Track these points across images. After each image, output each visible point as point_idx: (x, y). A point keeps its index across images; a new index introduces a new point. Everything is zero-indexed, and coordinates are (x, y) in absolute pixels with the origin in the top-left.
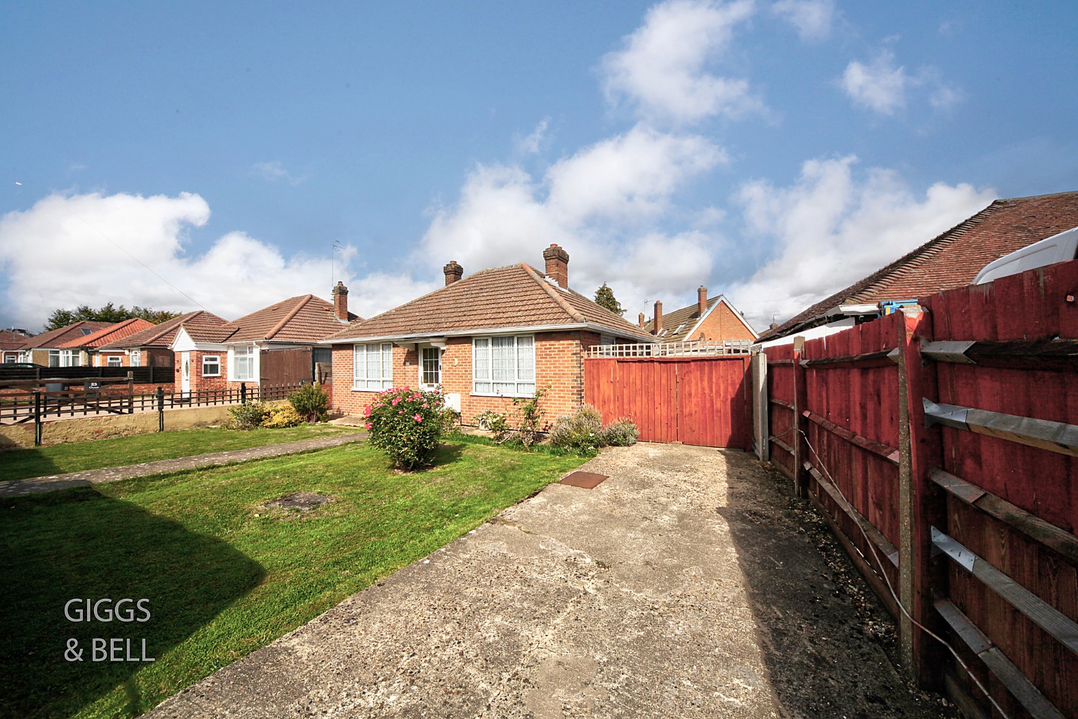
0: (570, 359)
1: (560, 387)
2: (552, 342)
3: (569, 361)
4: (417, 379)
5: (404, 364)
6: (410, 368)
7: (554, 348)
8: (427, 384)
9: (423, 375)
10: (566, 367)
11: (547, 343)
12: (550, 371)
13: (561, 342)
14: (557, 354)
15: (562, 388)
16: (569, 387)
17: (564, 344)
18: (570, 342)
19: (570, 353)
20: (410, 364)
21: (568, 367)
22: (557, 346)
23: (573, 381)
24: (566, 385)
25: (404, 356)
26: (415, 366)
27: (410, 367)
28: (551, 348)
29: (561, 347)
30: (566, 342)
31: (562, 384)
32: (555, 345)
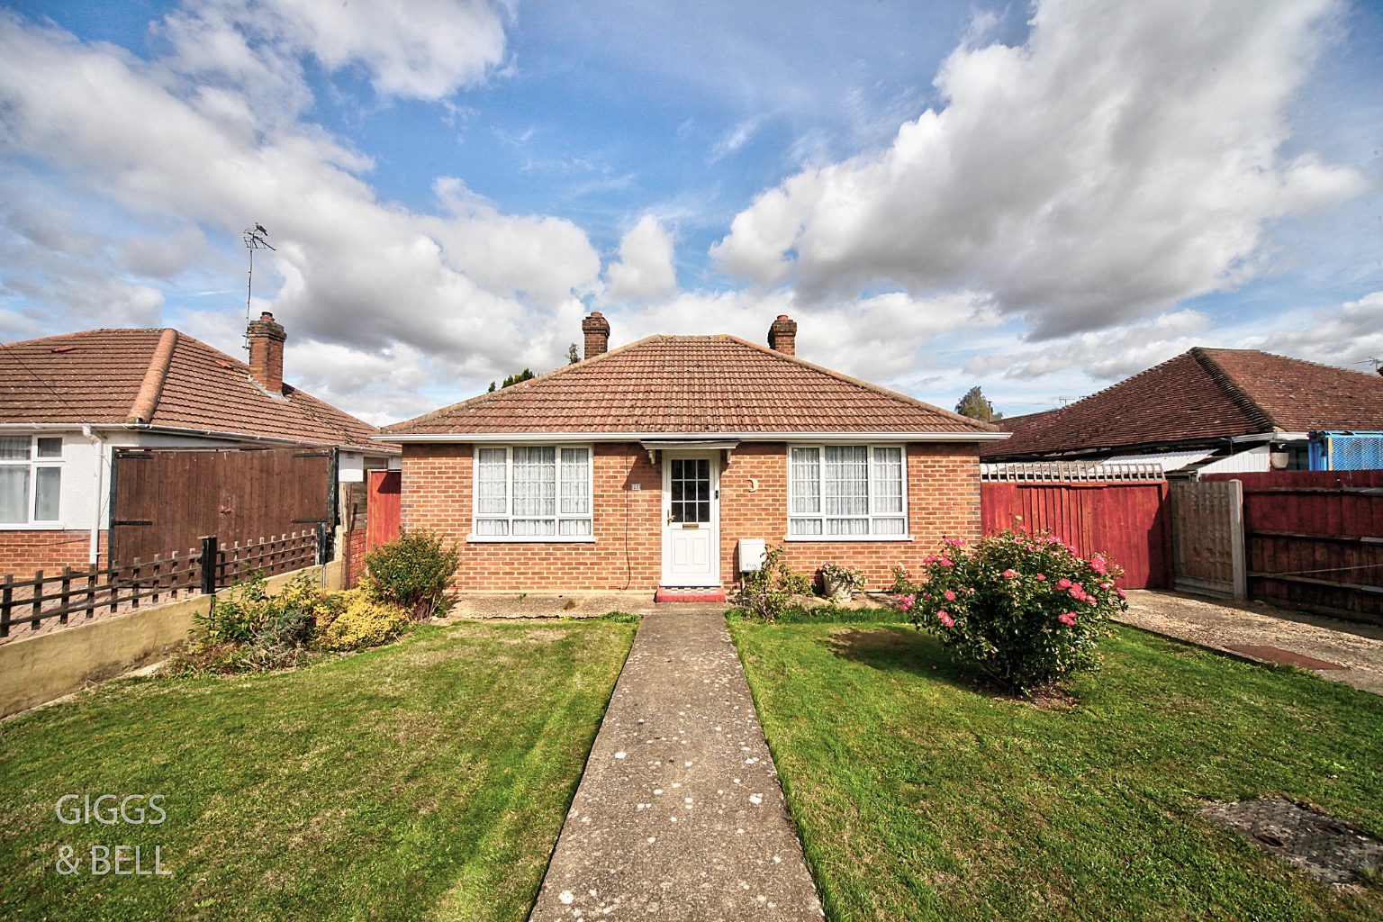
0: (965, 483)
1: (950, 523)
2: (937, 458)
3: (963, 485)
4: (660, 515)
5: (627, 487)
6: (639, 494)
7: (940, 466)
8: (680, 525)
9: (670, 508)
10: (958, 494)
11: (929, 460)
12: (934, 499)
13: (951, 458)
14: (945, 475)
15: (952, 525)
16: (963, 523)
17: (956, 462)
18: (965, 458)
19: (965, 474)
20: (642, 488)
21: (962, 494)
22: (944, 464)
23: (969, 513)
24: (960, 520)
25: (626, 473)
26: (656, 492)
27: (640, 492)
28: (934, 467)
29: (951, 464)
30: (958, 459)
31: (952, 518)
32: (942, 461)
